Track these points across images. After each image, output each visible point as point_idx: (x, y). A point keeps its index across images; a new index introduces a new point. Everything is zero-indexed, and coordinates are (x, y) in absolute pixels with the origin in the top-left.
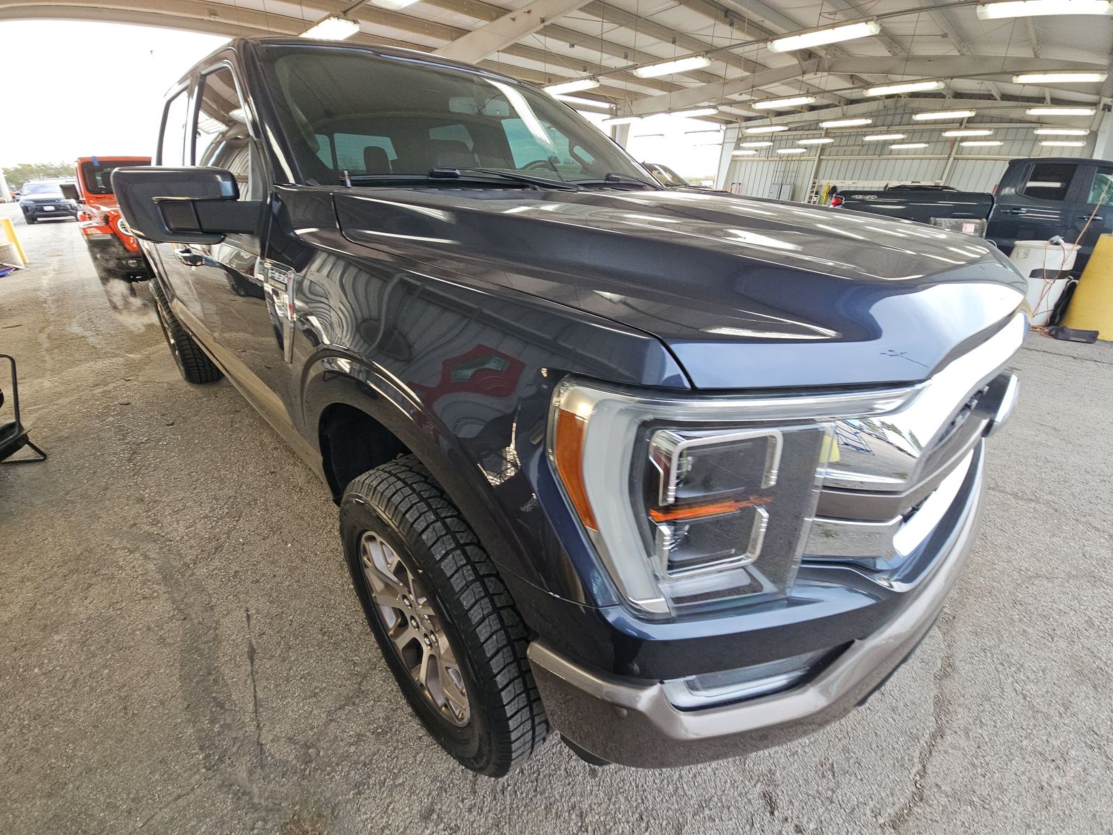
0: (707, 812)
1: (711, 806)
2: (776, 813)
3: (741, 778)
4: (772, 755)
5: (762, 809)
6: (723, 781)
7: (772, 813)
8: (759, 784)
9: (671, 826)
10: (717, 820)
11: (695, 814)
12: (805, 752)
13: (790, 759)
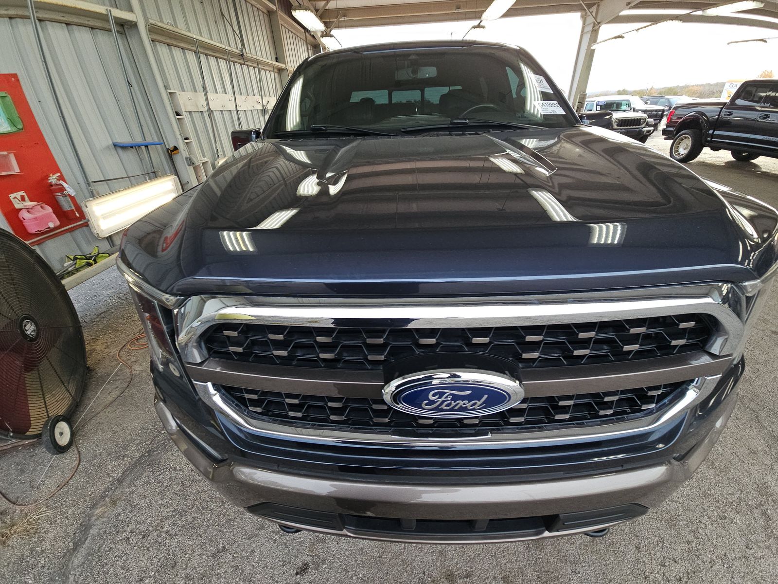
0: (277, 537)
1: (282, 538)
2: (298, 576)
3: (308, 545)
4: (335, 557)
5: (296, 567)
6: (300, 536)
7: (297, 574)
8: (311, 558)
9: (260, 523)
10: (276, 544)
11: (273, 532)
12: (352, 577)
13: (340, 570)
